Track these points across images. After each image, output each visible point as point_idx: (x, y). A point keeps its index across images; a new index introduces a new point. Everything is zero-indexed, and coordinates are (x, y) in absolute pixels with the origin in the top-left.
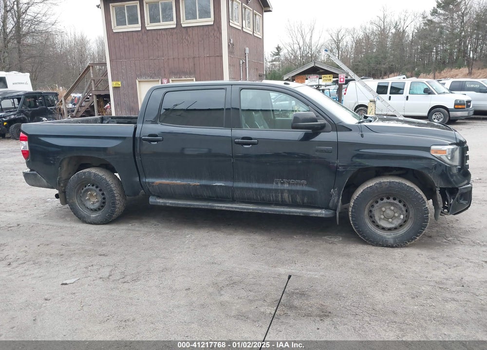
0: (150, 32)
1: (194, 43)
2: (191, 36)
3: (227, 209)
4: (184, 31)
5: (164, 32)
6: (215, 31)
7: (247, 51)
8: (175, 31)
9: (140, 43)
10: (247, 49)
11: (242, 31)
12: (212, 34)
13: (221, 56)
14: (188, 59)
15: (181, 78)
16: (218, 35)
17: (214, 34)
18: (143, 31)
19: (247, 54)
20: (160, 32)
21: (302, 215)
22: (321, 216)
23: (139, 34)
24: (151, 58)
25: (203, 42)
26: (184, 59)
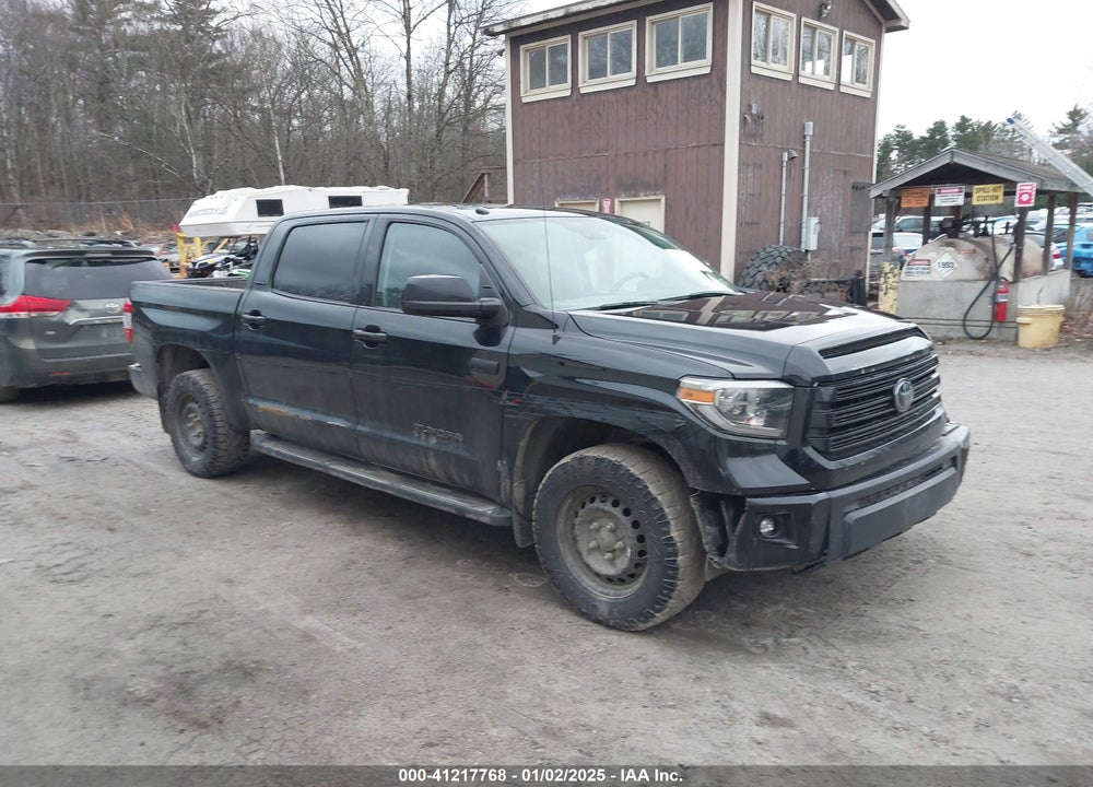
0: (586, 98)
1: (668, 118)
2: (663, 104)
3: (347, 478)
4: (651, 91)
5: (611, 95)
6: (712, 87)
7: (809, 130)
8: (634, 92)
9: (566, 123)
10: (810, 126)
11: (795, 83)
12: (706, 96)
13: (721, 144)
14: (655, 152)
15: (638, 196)
16: (719, 97)
17: (709, 96)
18: (574, 98)
19: (808, 138)
20: (604, 97)
21: (453, 511)
22: (483, 519)
23: (567, 102)
24: (585, 154)
25: (686, 113)
26: (646, 154)
